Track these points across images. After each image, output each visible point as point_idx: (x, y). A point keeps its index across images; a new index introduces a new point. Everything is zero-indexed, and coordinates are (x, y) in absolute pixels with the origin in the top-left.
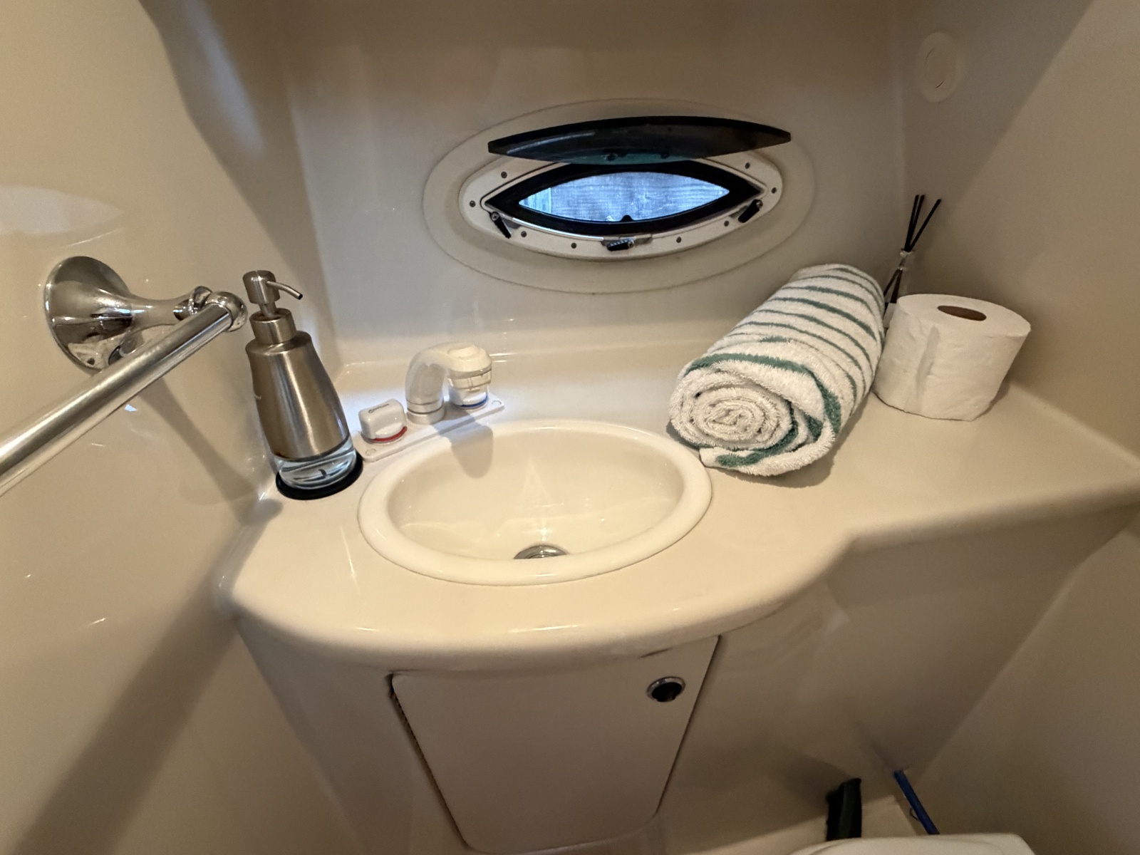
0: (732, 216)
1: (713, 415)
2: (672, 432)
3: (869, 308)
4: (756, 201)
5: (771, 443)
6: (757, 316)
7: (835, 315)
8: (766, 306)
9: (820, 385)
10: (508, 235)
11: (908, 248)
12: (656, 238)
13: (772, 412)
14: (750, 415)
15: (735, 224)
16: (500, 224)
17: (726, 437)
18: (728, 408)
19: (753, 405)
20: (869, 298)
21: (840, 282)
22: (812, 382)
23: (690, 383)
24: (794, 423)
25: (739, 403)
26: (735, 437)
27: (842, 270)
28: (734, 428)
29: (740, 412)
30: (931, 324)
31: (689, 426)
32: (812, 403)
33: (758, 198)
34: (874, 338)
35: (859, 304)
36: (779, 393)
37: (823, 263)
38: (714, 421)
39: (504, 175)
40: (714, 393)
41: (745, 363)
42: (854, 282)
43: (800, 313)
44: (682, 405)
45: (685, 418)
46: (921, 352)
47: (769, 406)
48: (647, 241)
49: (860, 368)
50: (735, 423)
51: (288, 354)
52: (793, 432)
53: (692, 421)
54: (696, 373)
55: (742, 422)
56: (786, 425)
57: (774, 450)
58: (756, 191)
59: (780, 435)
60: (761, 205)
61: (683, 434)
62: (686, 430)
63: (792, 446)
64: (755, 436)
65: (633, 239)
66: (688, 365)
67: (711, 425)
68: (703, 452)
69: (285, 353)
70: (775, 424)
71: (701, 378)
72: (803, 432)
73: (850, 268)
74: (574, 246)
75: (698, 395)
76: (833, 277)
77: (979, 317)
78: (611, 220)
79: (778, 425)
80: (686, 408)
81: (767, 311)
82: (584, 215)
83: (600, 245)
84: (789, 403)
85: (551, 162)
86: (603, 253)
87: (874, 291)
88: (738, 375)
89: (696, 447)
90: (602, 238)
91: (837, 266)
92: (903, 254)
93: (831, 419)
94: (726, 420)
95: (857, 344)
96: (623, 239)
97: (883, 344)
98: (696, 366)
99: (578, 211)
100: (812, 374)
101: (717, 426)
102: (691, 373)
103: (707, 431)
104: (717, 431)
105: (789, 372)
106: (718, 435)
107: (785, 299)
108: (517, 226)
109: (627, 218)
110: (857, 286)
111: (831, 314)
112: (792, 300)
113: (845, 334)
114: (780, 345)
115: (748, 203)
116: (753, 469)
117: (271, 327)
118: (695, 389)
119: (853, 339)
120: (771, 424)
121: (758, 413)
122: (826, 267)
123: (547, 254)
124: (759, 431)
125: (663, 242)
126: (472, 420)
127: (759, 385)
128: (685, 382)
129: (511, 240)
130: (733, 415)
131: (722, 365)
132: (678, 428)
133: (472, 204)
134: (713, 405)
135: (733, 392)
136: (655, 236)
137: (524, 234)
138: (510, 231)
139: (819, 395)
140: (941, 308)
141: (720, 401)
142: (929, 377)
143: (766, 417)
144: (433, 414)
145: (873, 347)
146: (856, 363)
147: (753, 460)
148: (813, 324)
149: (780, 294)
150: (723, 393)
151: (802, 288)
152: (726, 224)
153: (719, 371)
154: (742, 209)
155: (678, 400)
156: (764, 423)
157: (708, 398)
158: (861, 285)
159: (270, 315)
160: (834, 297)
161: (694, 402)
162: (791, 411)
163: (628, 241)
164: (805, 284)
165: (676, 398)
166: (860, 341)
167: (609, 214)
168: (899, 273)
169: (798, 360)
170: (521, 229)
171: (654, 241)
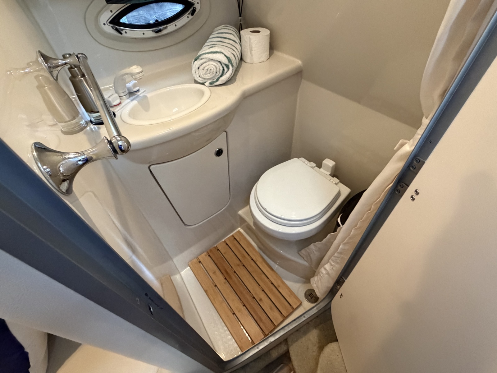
0: (189, 14)
1: (204, 73)
2: (196, 82)
3: (234, 36)
4: (194, 8)
5: (220, 75)
6: (206, 44)
7: (226, 39)
8: (208, 41)
9: (225, 56)
10: (121, 34)
11: (240, 16)
12: (169, 26)
13: (217, 66)
14: (212, 68)
15: (190, 17)
16: (117, 30)
17: (209, 77)
18: (207, 68)
19: (212, 66)
20: (234, 33)
21: (226, 30)
22: (223, 55)
23: (196, 65)
24: (223, 67)
25: (209, 66)
26: (212, 76)
27: (225, 26)
28: (210, 74)
29: (210, 68)
30: (248, 36)
31: (199, 78)
32: (225, 61)
33: (194, 6)
34: (237, 44)
35: (231, 35)
36: (217, 60)
37: (220, 26)
38: (205, 74)
39: (111, 11)
40: (202, 66)
41: (207, 55)
42: (229, 29)
43: (217, 40)
44: (196, 73)
45: (198, 76)
46: (248, 44)
47: (216, 64)
48: (166, 28)
49: (235, 51)
50: (210, 72)
51: (84, 79)
52: (224, 70)
53: (200, 76)
54: (196, 62)
55: (211, 71)
56: (221, 69)
57: (221, 76)
58: (193, 4)
59: (221, 71)
60: (196, 9)
61: (199, 81)
62: (199, 80)
63: (225, 73)
64: (216, 74)
65: (162, 27)
66: (193, 61)
67: (205, 75)
68: (205, 84)
69: (82, 78)
70: (219, 69)
71: (198, 63)
72: (226, 69)
73: (227, 25)
74: (144, 34)
75: (199, 68)
76: (223, 29)
77: (259, 32)
78: (152, 22)
79: (220, 69)
80: (197, 73)
81: (208, 42)
82: (142, 22)
83: (151, 32)
84: (220, 62)
85: (125, 4)
86: (154, 35)
87: (235, 31)
88: (206, 58)
89: (203, 84)
90: (152, 29)
91: (224, 25)
92: (240, 18)
93: (230, 63)
94: (208, 72)
95: (233, 46)
96: (159, 28)
97: (241, 46)
98: (196, 60)
99: (140, 20)
100: (223, 53)
101: (206, 75)
102: (195, 62)
103: (204, 77)
104: (207, 77)
105: (217, 54)
106: (208, 78)
107: (212, 38)
108: (122, 30)
109: (157, 21)
110: (230, 30)
111: (225, 39)
112: (214, 38)
113: (230, 44)
114: (213, 48)
115: (192, 9)
116: (218, 83)
117: (75, 70)
118: (197, 66)
119: (232, 45)
120: (218, 69)
121: (214, 67)
122: (221, 27)
123: (135, 39)
124: (216, 73)
125: (171, 27)
126: (138, 95)
127: (212, 60)
128: (194, 65)
129: (123, 35)
130: (209, 70)
131: (201, 57)
132: (197, 80)
133: (104, 24)
134: (203, 69)
135: (207, 64)
136: (168, 25)
137: (126, 33)
138: (122, 32)
139: (225, 58)
140: (251, 32)
141: (205, 67)
142: (253, 51)
143: (216, 68)
144: (127, 95)
145: (238, 46)
146: (234, 50)
147: (217, 80)
148: (221, 43)
149: (211, 37)
150: (204, 65)
151: (216, 34)
152: (188, 17)
153: (202, 59)
154: (191, 11)
155: (194, 71)
156: (216, 69)
157: (201, 67)
158: (231, 30)
159: (74, 67)
160: (224, 34)
161: (199, 71)
162: (221, 64)
163: (161, 28)
164: (216, 33)
165: (193, 71)
166: (234, 45)
167: (150, 20)
168: (241, 24)
169: (219, 50)
170: (124, 31)
171: (168, 27)
